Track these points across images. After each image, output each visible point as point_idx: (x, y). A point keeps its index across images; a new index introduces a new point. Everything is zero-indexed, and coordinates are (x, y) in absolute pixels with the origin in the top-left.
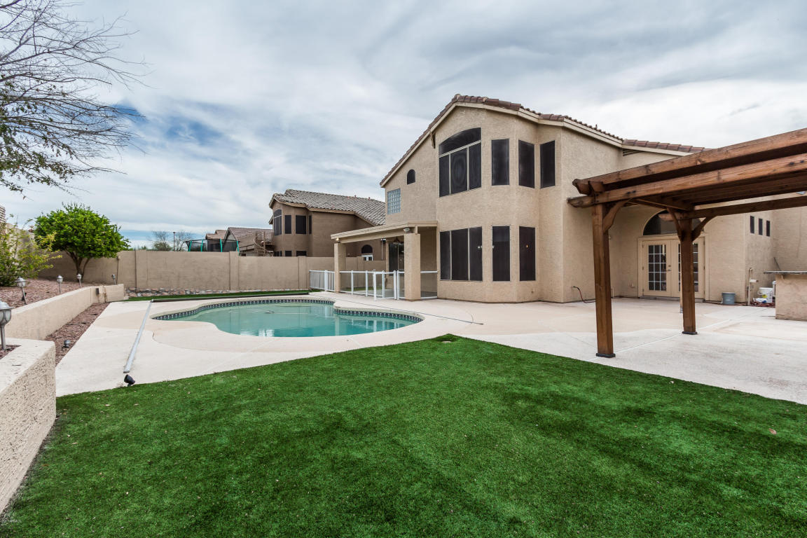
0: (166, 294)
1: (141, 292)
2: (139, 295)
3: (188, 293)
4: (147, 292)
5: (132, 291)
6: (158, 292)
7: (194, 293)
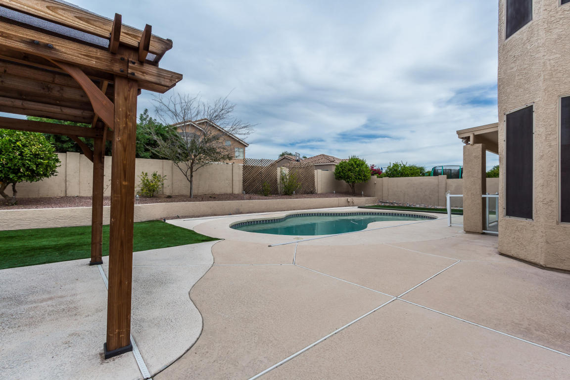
0: (396, 205)
1: (384, 203)
2: (383, 204)
3: (408, 205)
4: (387, 203)
5: (380, 202)
6: (392, 203)
7: (412, 206)
